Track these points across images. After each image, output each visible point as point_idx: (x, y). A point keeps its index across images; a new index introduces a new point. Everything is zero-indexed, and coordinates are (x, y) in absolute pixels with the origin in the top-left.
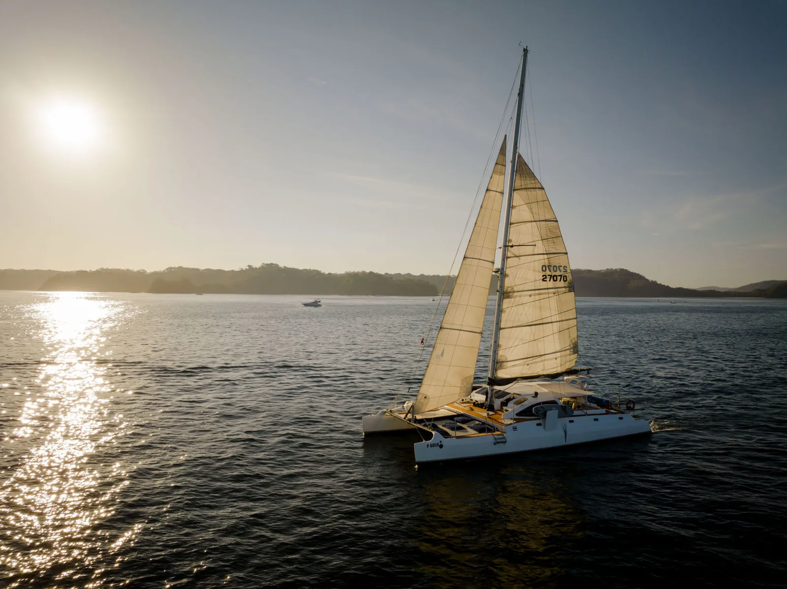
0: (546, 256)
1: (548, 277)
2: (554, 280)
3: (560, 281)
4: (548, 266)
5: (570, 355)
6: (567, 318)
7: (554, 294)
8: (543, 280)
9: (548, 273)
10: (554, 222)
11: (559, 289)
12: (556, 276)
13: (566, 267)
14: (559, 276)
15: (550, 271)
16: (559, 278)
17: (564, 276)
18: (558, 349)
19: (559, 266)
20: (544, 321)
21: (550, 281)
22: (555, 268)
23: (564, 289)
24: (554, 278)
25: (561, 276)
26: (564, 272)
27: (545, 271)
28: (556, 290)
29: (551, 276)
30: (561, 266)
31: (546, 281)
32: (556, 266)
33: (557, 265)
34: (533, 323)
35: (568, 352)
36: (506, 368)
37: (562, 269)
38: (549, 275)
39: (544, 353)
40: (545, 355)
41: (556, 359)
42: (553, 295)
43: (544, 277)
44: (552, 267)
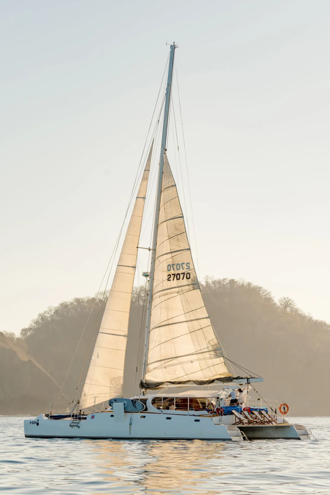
0: (170, 255)
1: (172, 276)
2: (177, 279)
3: (183, 279)
4: (173, 265)
5: (210, 358)
6: (197, 318)
7: (178, 293)
8: (168, 280)
9: (172, 272)
10: (180, 218)
11: (183, 288)
12: (179, 274)
13: (189, 263)
14: (182, 274)
15: (174, 270)
16: (182, 276)
17: (187, 273)
18: (193, 351)
19: (182, 264)
20: (170, 322)
21: (173, 280)
22: (178, 266)
23: (187, 287)
24: (177, 276)
25: (183, 274)
26: (187, 269)
27: (170, 270)
28: (180, 289)
29: (174, 275)
30: (184, 264)
31: (170, 280)
32: (179, 264)
33: (180, 263)
34: (161, 324)
37: (185, 266)
38: (172, 275)
39: (175, 356)
40: (177, 357)
41: (192, 362)
42: (177, 294)
43: (169, 276)
44: (176, 265)
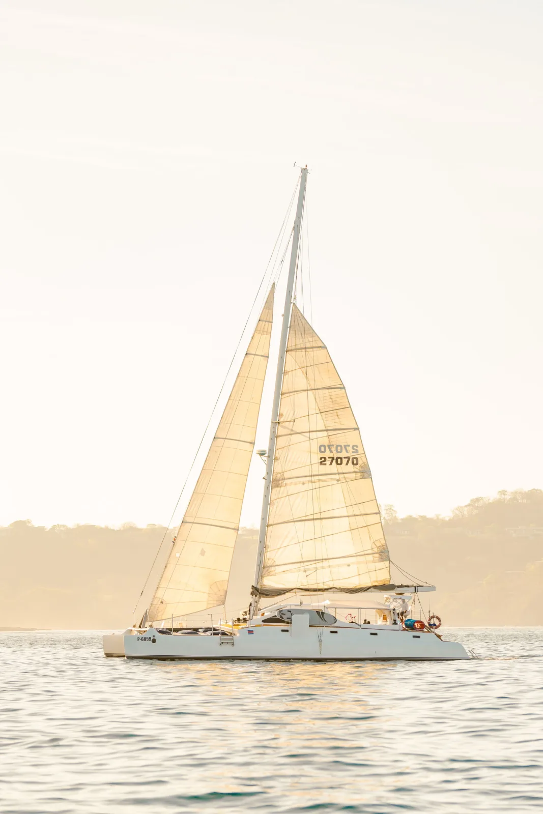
0: (325, 433)
1: (327, 459)
2: (337, 464)
3: (347, 464)
4: (329, 446)
5: (374, 562)
6: (363, 512)
7: (338, 480)
8: (321, 463)
9: (327, 454)
10: (340, 389)
11: (346, 475)
12: (341, 459)
13: (357, 447)
14: (345, 458)
15: (331, 452)
16: (345, 461)
17: (353, 458)
18: (352, 552)
19: (345, 446)
20: (323, 515)
21: (331, 464)
22: (339, 448)
23: (354, 475)
24: (338, 461)
25: (348, 458)
26: (353, 452)
27: (325, 451)
28: (342, 476)
29: (333, 458)
30: (349, 446)
31: (325, 464)
32: (341, 446)
33: (343, 445)
34: (307, 518)
35: (370, 558)
36: (275, 575)
37: (350, 449)
38: (329, 458)
39: (326, 557)
40: (328, 559)
41: (349, 565)
42: (336, 482)
43: (323, 459)
44: (335, 446)
